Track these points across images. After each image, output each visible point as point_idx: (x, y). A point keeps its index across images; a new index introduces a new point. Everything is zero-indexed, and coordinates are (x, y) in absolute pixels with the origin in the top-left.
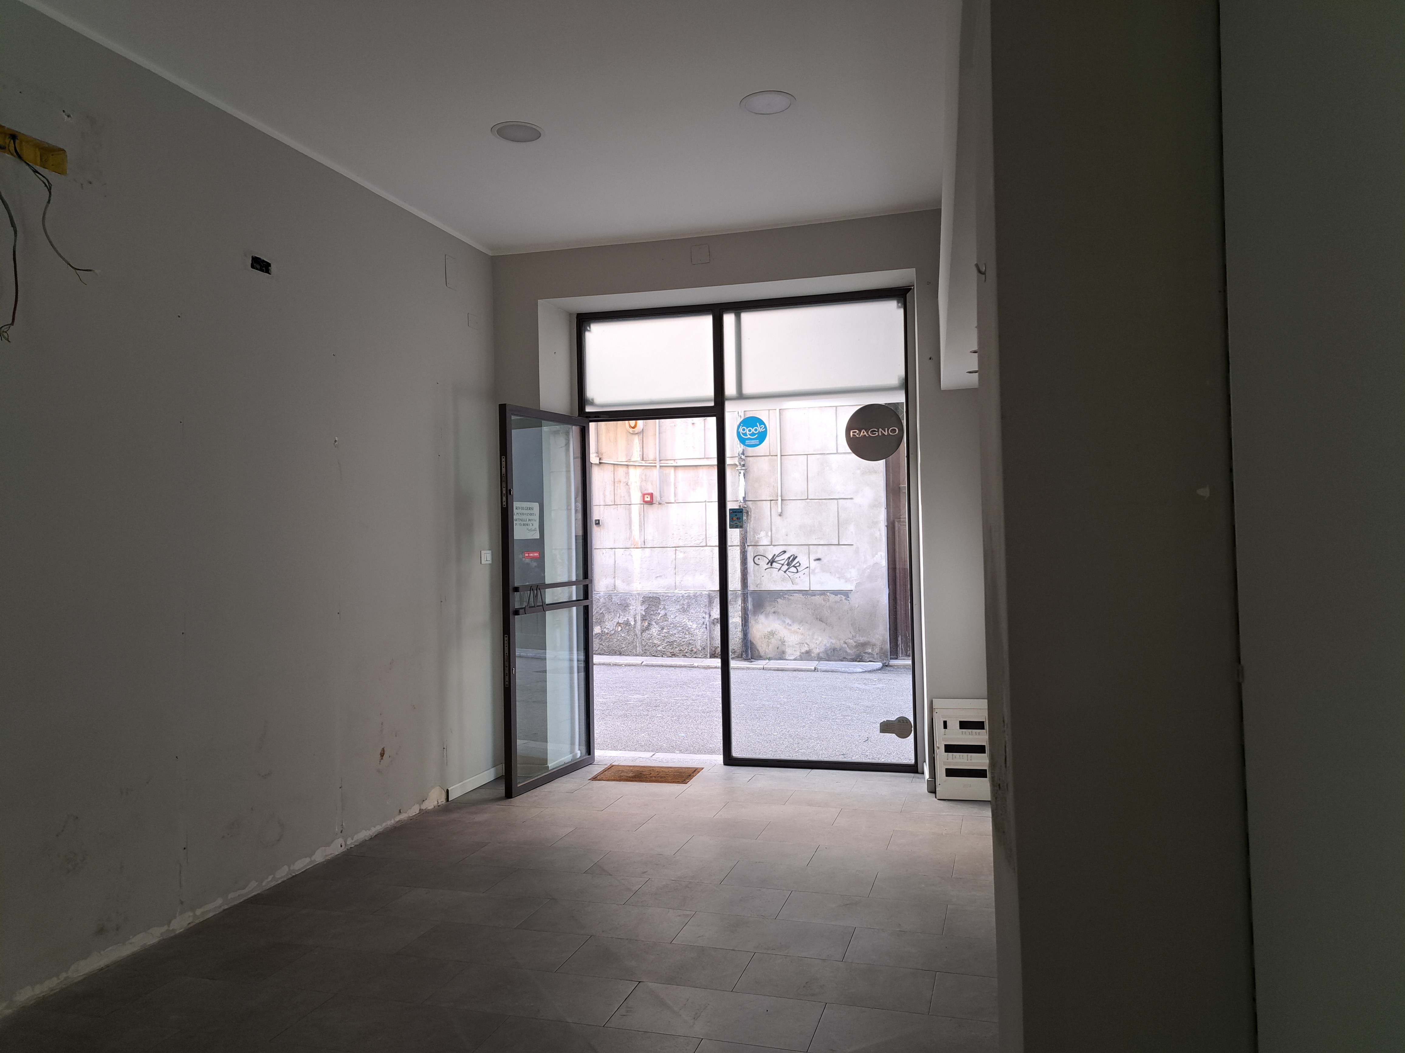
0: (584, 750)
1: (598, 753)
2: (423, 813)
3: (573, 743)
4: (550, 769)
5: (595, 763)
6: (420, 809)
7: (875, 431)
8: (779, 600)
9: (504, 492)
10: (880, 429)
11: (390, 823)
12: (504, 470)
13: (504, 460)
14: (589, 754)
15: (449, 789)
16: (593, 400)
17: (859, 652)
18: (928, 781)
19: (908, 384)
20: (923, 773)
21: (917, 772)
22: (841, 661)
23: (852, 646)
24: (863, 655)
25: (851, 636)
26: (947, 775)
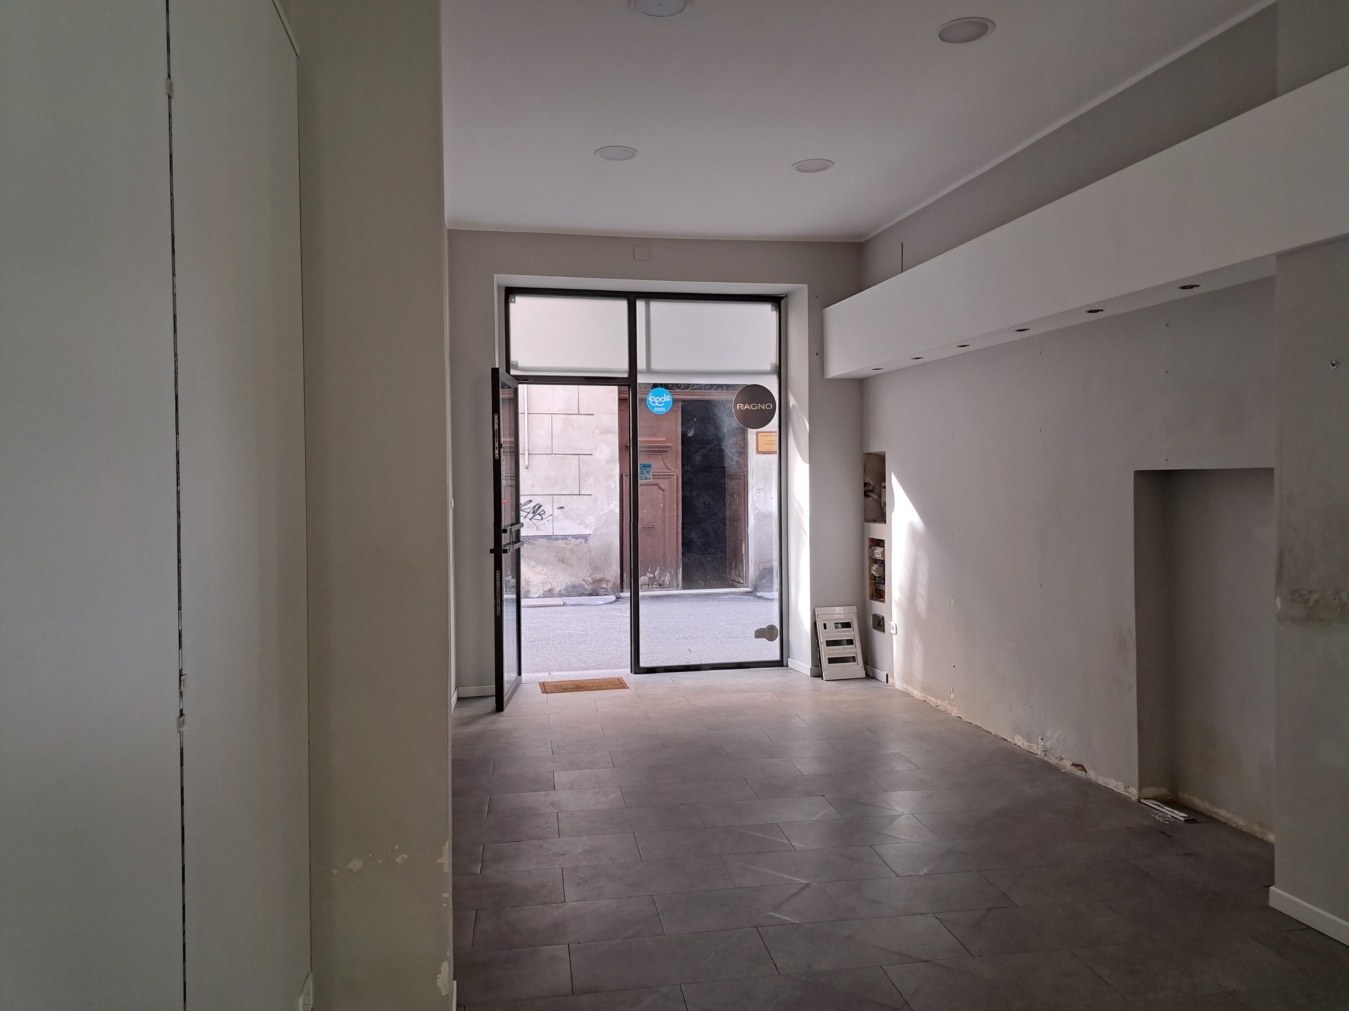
0: (517, 671)
1: (526, 675)
5: (523, 682)
7: (755, 405)
9: (497, 445)
10: (759, 405)
12: (496, 426)
13: (496, 417)
14: (520, 675)
16: (517, 364)
17: (595, 587)
18: (811, 669)
19: (780, 370)
20: (787, 666)
21: (783, 666)
22: (580, 596)
23: (590, 583)
24: (599, 589)
25: (589, 575)
26: (829, 663)
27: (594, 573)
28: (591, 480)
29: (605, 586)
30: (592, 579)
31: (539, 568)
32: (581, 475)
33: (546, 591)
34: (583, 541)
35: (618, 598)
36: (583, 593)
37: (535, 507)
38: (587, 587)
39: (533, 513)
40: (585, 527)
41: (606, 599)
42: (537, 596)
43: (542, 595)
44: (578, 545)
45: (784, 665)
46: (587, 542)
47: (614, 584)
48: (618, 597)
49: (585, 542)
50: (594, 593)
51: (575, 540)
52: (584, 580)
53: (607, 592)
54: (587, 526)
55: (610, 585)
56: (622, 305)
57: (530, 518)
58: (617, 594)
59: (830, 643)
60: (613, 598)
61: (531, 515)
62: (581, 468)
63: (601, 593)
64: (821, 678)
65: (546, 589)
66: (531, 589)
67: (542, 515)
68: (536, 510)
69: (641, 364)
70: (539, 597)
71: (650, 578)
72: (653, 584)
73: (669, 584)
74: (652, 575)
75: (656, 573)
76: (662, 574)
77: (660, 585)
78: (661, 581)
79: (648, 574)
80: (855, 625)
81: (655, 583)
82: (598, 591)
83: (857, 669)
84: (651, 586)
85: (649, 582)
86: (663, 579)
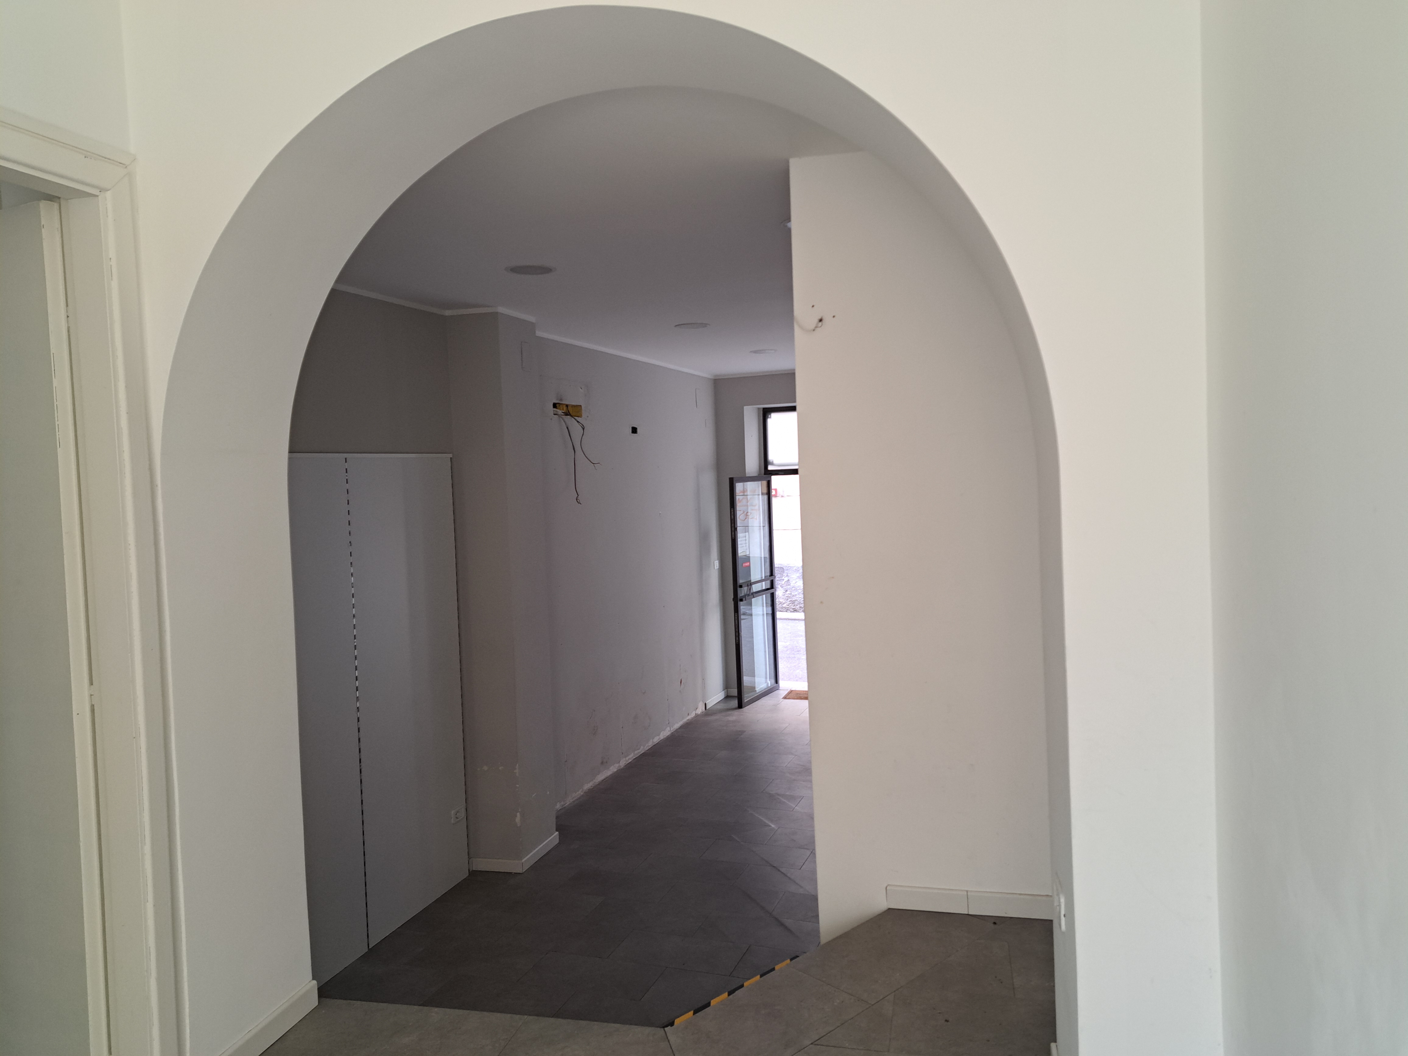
0: (773, 681)
1: (782, 683)
2: (697, 716)
3: (766, 678)
4: (757, 692)
5: (780, 689)
6: (696, 714)
9: (733, 529)
11: (685, 720)
12: (732, 517)
13: (732, 510)
14: (777, 683)
15: (706, 703)
16: (773, 462)
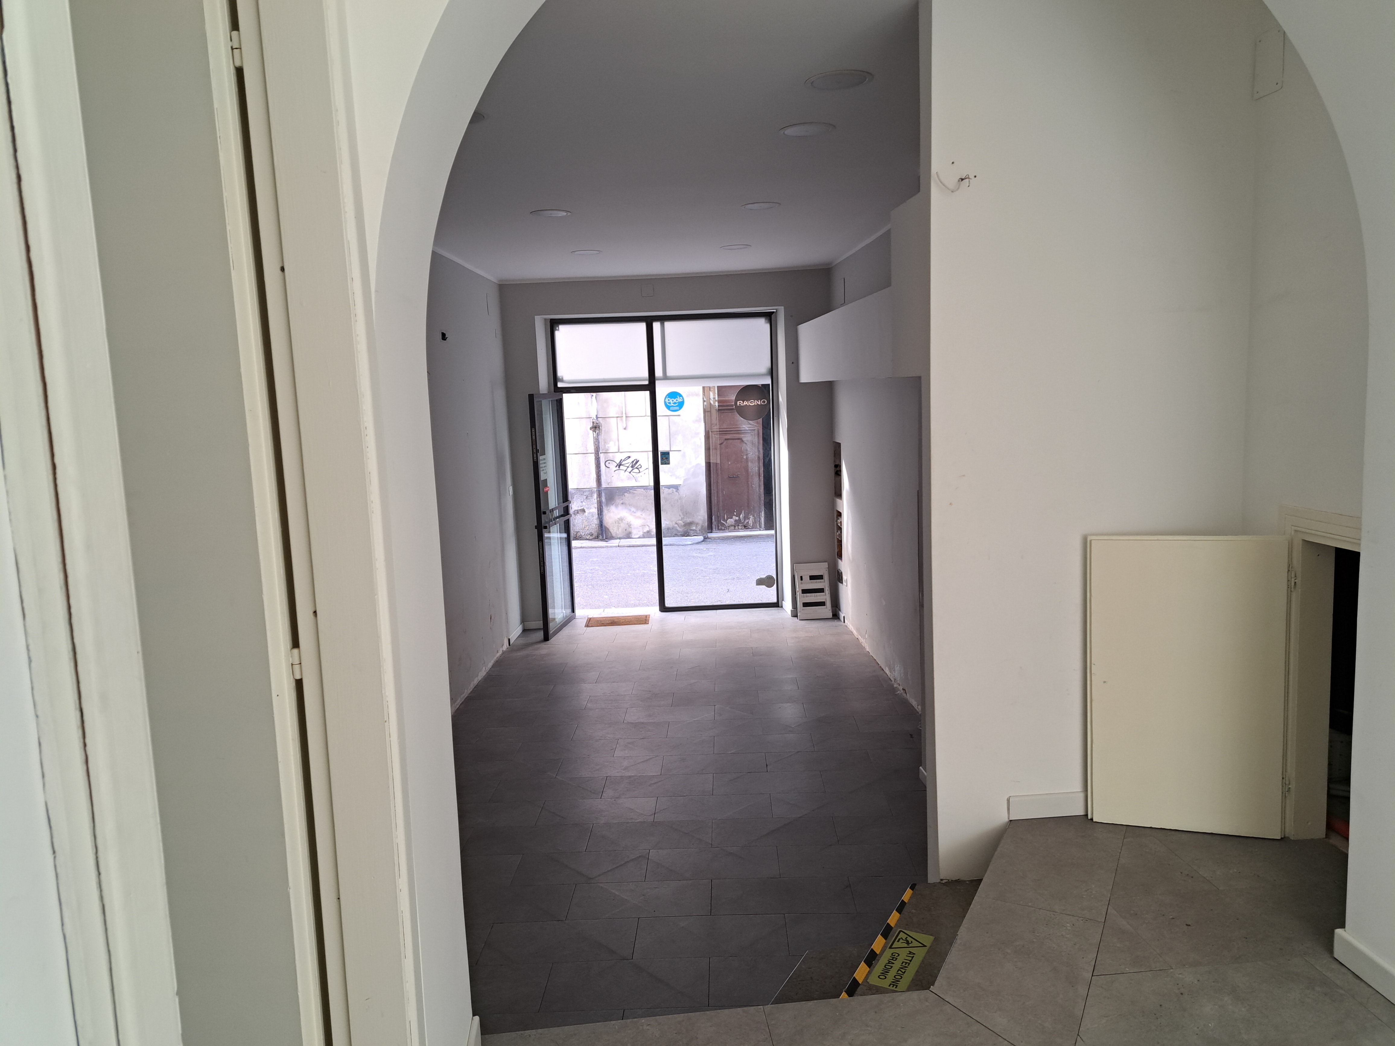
6: (503, 651)
7: (752, 402)
8: (626, 494)
9: (535, 451)
10: (756, 401)
12: (534, 437)
13: (533, 430)
14: (574, 613)
15: (509, 638)
16: (562, 378)
17: (686, 529)
18: (791, 611)
19: (773, 372)
20: (782, 607)
21: (778, 607)
22: (674, 537)
23: (681, 525)
24: (690, 531)
25: (680, 519)
26: (804, 606)
27: (685, 517)
28: (680, 438)
29: (694, 528)
30: (683, 523)
31: (639, 513)
32: (671, 434)
33: (645, 533)
34: (675, 490)
35: (706, 539)
36: (676, 534)
37: (633, 462)
38: (679, 529)
39: (632, 467)
40: (676, 478)
41: (693, 539)
42: (637, 536)
43: (641, 536)
44: (671, 494)
45: (780, 605)
46: (678, 491)
47: (702, 526)
48: (706, 537)
49: (676, 491)
50: (686, 534)
51: (667, 489)
52: (676, 523)
53: (697, 533)
54: (677, 477)
55: (699, 527)
56: (642, 327)
57: (630, 471)
58: (705, 535)
59: (804, 591)
60: (701, 538)
61: (630, 469)
62: (671, 427)
63: (692, 534)
64: (796, 618)
65: (645, 531)
66: (633, 531)
67: (639, 469)
68: (634, 464)
69: (658, 372)
70: (639, 538)
71: (736, 521)
72: (738, 526)
73: (753, 525)
74: (737, 518)
75: (741, 516)
76: (746, 517)
77: (745, 526)
78: (745, 523)
79: (734, 517)
80: (826, 577)
81: (741, 525)
82: (689, 533)
83: (826, 611)
84: (737, 527)
85: (735, 524)
86: (747, 521)
